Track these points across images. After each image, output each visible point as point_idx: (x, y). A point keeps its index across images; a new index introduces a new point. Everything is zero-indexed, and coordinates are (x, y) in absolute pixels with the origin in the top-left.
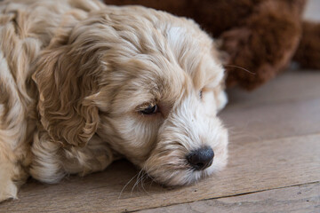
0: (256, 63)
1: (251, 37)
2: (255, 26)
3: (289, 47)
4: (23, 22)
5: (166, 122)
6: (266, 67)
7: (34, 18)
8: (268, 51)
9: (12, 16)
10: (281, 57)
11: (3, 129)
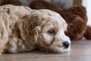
0: (75, 32)
1: (74, 25)
2: (75, 23)
3: (84, 29)
4: (12, 11)
5: (56, 34)
6: (78, 34)
7: (15, 11)
8: (79, 29)
9: (7, 10)
10: (82, 31)
11: (1, 40)
